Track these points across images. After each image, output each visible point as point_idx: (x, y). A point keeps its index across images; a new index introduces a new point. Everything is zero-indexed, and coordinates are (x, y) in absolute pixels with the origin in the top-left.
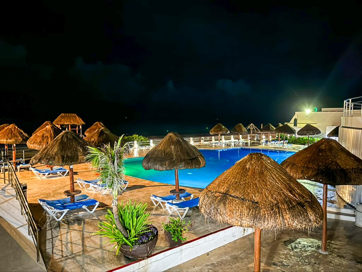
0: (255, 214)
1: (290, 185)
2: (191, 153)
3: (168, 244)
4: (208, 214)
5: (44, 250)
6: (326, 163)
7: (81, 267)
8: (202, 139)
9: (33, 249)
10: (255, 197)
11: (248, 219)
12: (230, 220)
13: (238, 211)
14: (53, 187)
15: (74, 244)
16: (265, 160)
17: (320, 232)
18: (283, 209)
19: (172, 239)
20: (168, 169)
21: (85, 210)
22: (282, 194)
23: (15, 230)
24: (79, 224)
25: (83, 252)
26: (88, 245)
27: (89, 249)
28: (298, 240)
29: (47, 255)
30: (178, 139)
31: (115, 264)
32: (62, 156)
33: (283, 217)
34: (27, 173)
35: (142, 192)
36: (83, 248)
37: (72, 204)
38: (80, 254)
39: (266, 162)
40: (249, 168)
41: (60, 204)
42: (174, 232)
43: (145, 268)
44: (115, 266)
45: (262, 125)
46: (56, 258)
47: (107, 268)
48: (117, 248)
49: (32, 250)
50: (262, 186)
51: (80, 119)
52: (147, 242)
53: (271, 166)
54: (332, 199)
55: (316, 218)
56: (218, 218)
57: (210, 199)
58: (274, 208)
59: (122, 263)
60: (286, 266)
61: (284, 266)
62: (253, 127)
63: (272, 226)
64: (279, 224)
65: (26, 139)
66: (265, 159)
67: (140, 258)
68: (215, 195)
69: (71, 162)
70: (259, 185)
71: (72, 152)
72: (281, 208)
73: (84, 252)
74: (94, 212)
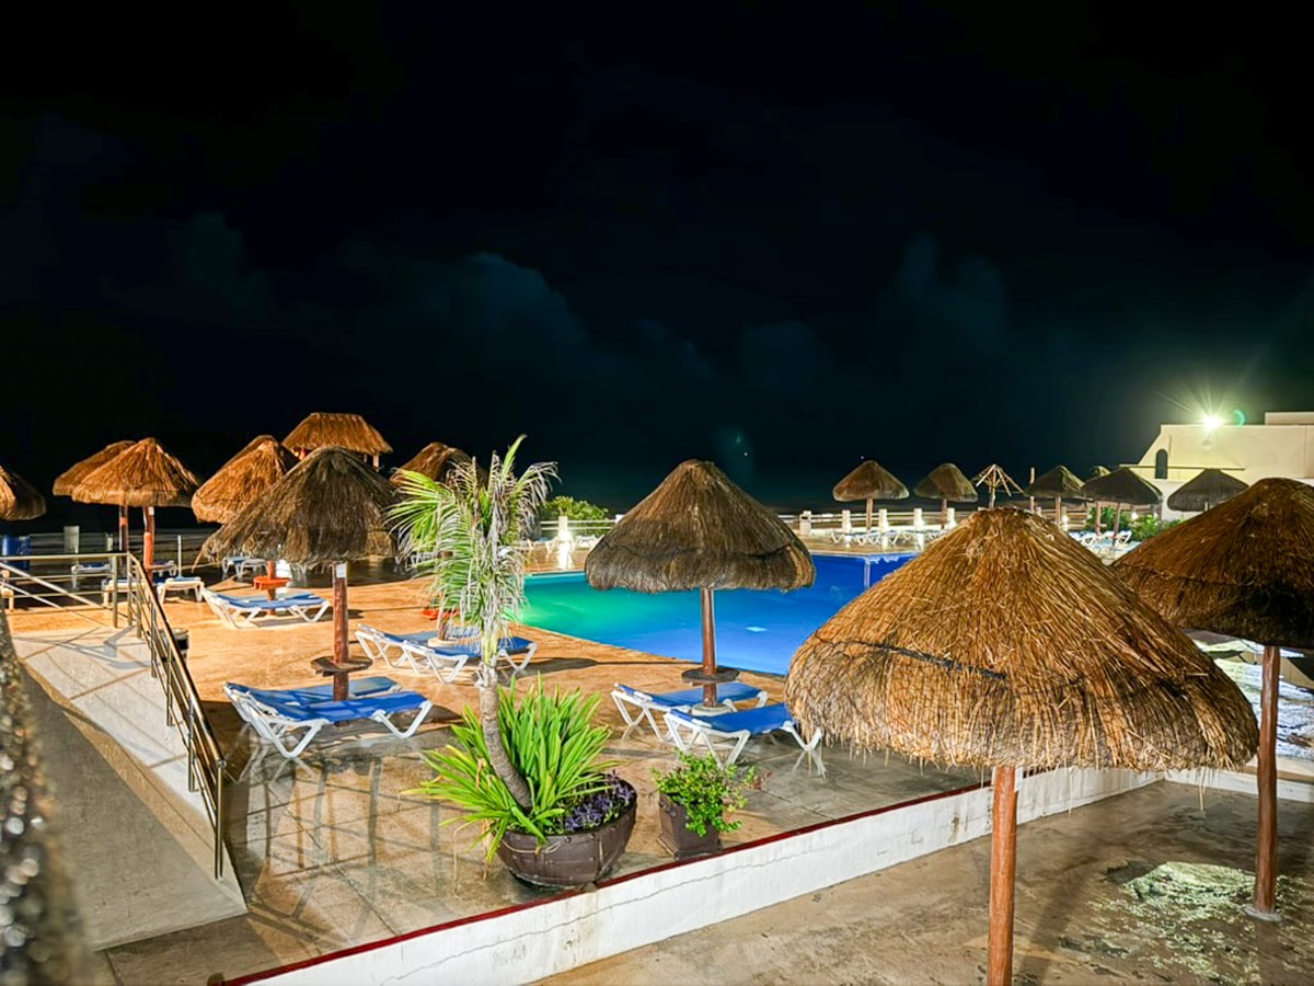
0: (995, 714)
1: (1129, 621)
2: (762, 536)
3: (673, 849)
4: (819, 718)
5: (241, 843)
6: (1273, 568)
7: (363, 904)
8: (805, 518)
9: (204, 837)
10: (995, 655)
11: (965, 733)
12: (900, 737)
13: (931, 701)
14: (276, 652)
15: (343, 830)
16: (1037, 533)
17: (1249, 846)
18: (1100, 698)
19: (687, 825)
20: (678, 587)
21: (381, 728)
22: (1097, 648)
23: (145, 772)
24: (361, 771)
25: (371, 858)
26: (387, 837)
27: (390, 849)
28: (1163, 867)
29: (247, 860)
30: (716, 483)
31: (481, 901)
32: (309, 529)
33: (1099, 726)
34: (190, 609)
35: (583, 679)
36: (373, 846)
37: (339, 704)
38: (361, 863)
39: (1040, 539)
40: (975, 560)
41: (297, 704)
42: (695, 803)
43: (586, 923)
44: (482, 907)
45: (1033, 470)
46: (280, 872)
47: (452, 912)
48: (489, 844)
49: (200, 838)
50: (1021, 618)
51: (374, 435)
52: (595, 829)
53: (1059, 553)
54: (1299, 732)
55: (1227, 736)
56: (856, 729)
57: (828, 667)
58: (1065, 694)
59: (506, 897)
60: (1114, 951)
61: (1105, 951)
62: (998, 477)
63: (1059, 757)
64: (1082, 753)
65: (187, 492)
66: (1037, 530)
67: (572, 887)
68: (847, 653)
69: (341, 552)
70: (1011, 615)
71: (344, 517)
72: (1092, 695)
73: (375, 858)
74: (412, 736)
